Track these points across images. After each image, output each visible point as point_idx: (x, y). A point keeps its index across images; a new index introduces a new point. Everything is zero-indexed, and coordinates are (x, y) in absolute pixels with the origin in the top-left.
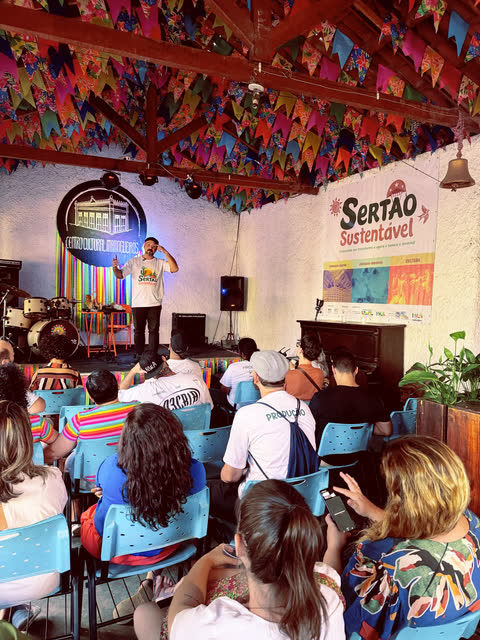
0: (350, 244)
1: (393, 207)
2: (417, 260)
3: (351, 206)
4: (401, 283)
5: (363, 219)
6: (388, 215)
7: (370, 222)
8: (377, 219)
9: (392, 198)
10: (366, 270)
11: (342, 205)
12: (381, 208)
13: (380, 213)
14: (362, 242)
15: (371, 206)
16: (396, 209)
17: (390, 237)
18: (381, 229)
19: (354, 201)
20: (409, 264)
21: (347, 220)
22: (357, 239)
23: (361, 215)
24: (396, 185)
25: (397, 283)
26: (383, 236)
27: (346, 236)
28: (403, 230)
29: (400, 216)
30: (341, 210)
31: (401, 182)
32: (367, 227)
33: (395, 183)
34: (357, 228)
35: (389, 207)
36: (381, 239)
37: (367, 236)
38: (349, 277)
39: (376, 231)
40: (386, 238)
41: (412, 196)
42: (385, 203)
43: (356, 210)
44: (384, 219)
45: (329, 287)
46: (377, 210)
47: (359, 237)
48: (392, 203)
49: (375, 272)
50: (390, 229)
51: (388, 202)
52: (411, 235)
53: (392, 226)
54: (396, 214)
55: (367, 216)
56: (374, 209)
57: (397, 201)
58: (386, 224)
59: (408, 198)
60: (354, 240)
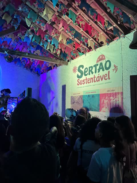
0: (81, 84)
1: (100, 67)
2: (113, 91)
3: (81, 68)
4: (106, 101)
5: (86, 73)
6: (97, 71)
7: (89, 74)
8: (92, 73)
9: (99, 63)
10: (89, 96)
11: (77, 69)
12: (94, 68)
13: (94, 70)
14: (86, 83)
15: (90, 68)
16: (101, 68)
17: (99, 80)
18: (95, 77)
19: (82, 66)
20: (109, 92)
21: (80, 74)
22: (84, 82)
23: (85, 72)
24: (101, 57)
25: (104, 102)
26: (95, 80)
27: (79, 81)
28: (105, 77)
29: (103, 70)
30: (77, 71)
31: (103, 56)
32: (88, 77)
33: (100, 56)
34: (84, 77)
35: (98, 67)
36: (95, 82)
37: (88, 81)
38: (81, 99)
39: (92, 78)
40: (97, 81)
41: (108, 61)
42: (95, 66)
43: (83, 70)
44: (96, 72)
45: (73, 103)
46: (92, 69)
47: (85, 81)
48: (99, 65)
49: (93, 96)
50: (99, 77)
51: (97, 65)
52: (109, 79)
53: (100, 75)
54: (101, 70)
55: (88, 72)
56: (91, 69)
57: (101, 64)
58: (97, 75)
59: (106, 62)
60: (83, 82)
